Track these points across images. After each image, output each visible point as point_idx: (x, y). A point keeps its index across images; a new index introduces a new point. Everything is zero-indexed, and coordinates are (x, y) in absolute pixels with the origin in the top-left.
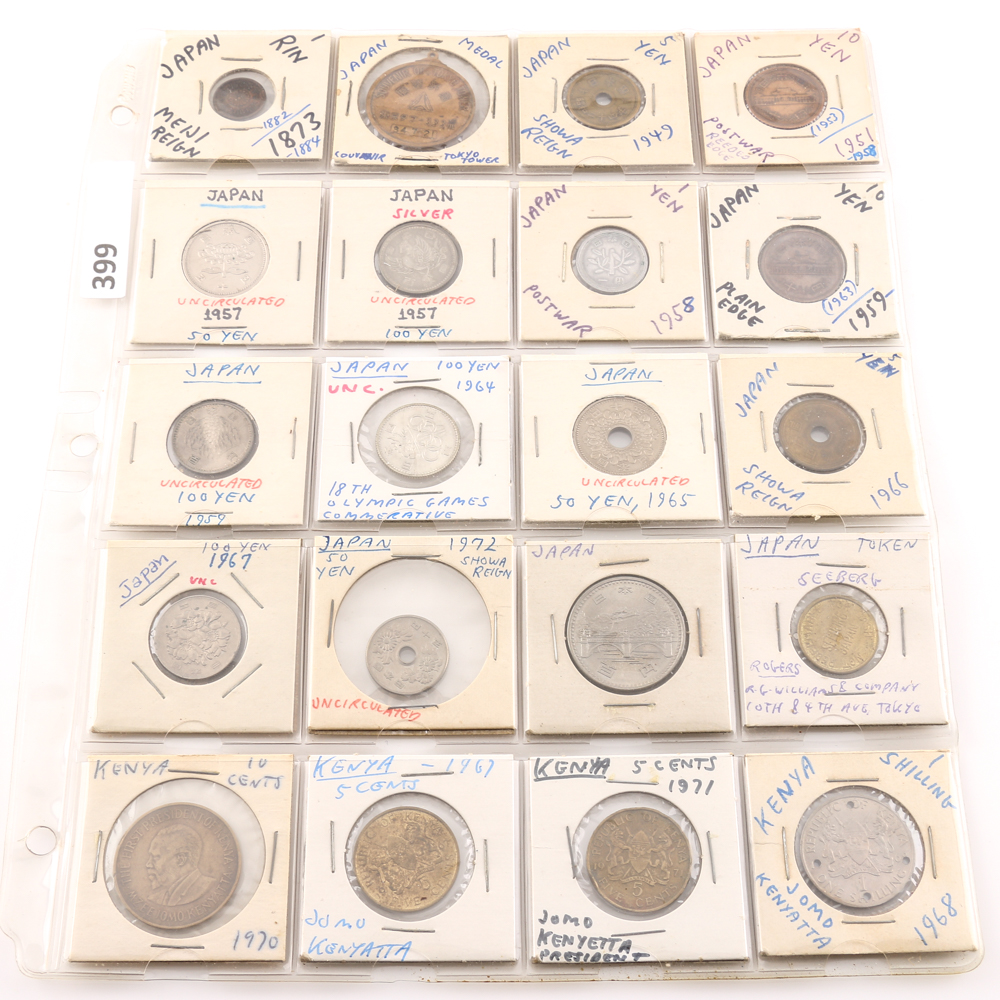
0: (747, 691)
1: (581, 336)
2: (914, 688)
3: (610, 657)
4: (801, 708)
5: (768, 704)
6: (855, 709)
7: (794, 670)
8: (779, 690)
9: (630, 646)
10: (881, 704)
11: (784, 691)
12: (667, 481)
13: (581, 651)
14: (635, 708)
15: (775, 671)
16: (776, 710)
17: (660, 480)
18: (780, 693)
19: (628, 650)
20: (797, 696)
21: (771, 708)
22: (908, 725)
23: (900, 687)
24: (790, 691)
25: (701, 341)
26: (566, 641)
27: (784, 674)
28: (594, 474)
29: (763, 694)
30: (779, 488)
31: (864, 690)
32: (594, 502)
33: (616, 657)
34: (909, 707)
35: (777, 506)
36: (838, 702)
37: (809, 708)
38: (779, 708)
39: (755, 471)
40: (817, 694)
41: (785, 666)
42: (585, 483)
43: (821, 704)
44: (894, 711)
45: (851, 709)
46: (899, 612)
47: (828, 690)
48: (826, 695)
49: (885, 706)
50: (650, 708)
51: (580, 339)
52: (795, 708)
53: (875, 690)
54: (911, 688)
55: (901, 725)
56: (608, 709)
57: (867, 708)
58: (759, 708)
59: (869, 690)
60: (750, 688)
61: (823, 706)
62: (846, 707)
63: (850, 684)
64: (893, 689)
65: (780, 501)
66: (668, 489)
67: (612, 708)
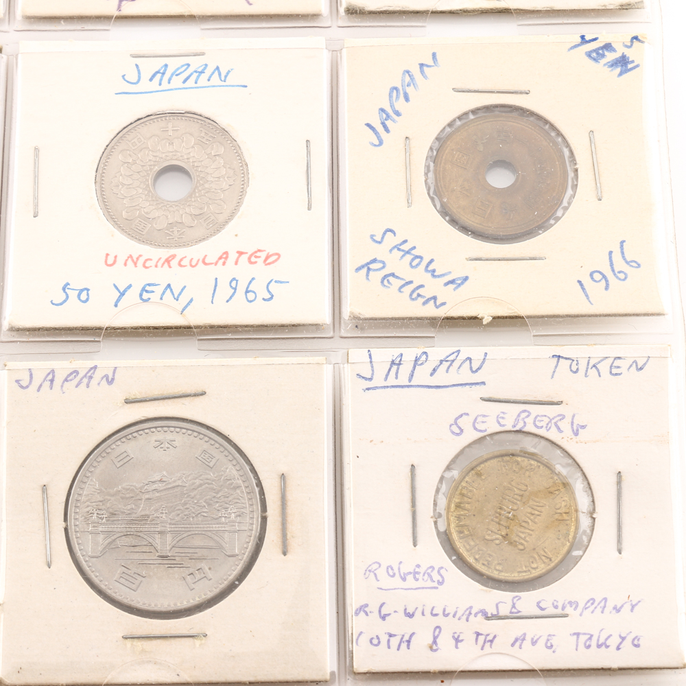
0: (357, 614)
1: (119, 8)
2: (633, 607)
3: (136, 556)
4: (445, 641)
5: (391, 635)
6: (534, 643)
7: (436, 577)
8: (410, 610)
9: (169, 537)
10: (578, 634)
11: (418, 613)
12: (244, 258)
13: (88, 546)
14: (173, 641)
15: (404, 579)
16: (404, 645)
17: (233, 256)
18: (411, 616)
19: (165, 544)
20: (440, 620)
21: (395, 642)
22: (620, 669)
23: (610, 605)
24: (427, 612)
25: (315, 16)
26: (66, 530)
27: (420, 584)
28: (125, 245)
29: (384, 618)
30: (426, 270)
31: (551, 611)
32: (122, 294)
33: (145, 556)
34: (623, 639)
35: (421, 300)
36: (506, 631)
37: (457, 640)
38: (409, 642)
39: (390, 240)
40: (472, 617)
41: (422, 570)
42: (110, 261)
43: (478, 634)
44: (599, 646)
45: (527, 643)
46: (614, 479)
47: (491, 610)
48: (488, 618)
49: (583, 638)
50: (197, 642)
51: (116, 13)
52: (435, 642)
53: (569, 610)
54: (627, 607)
55: (609, 669)
56: (129, 642)
57: (554, 641)
58: (375, 642)
59: (559, 611)
60: (363, 609)
61: (481, 639)
62: (518, 641)
63: (528, 601)
64: (599, 610)
65: (427, 292)
66: (244, 272)
67: (136, 642)
